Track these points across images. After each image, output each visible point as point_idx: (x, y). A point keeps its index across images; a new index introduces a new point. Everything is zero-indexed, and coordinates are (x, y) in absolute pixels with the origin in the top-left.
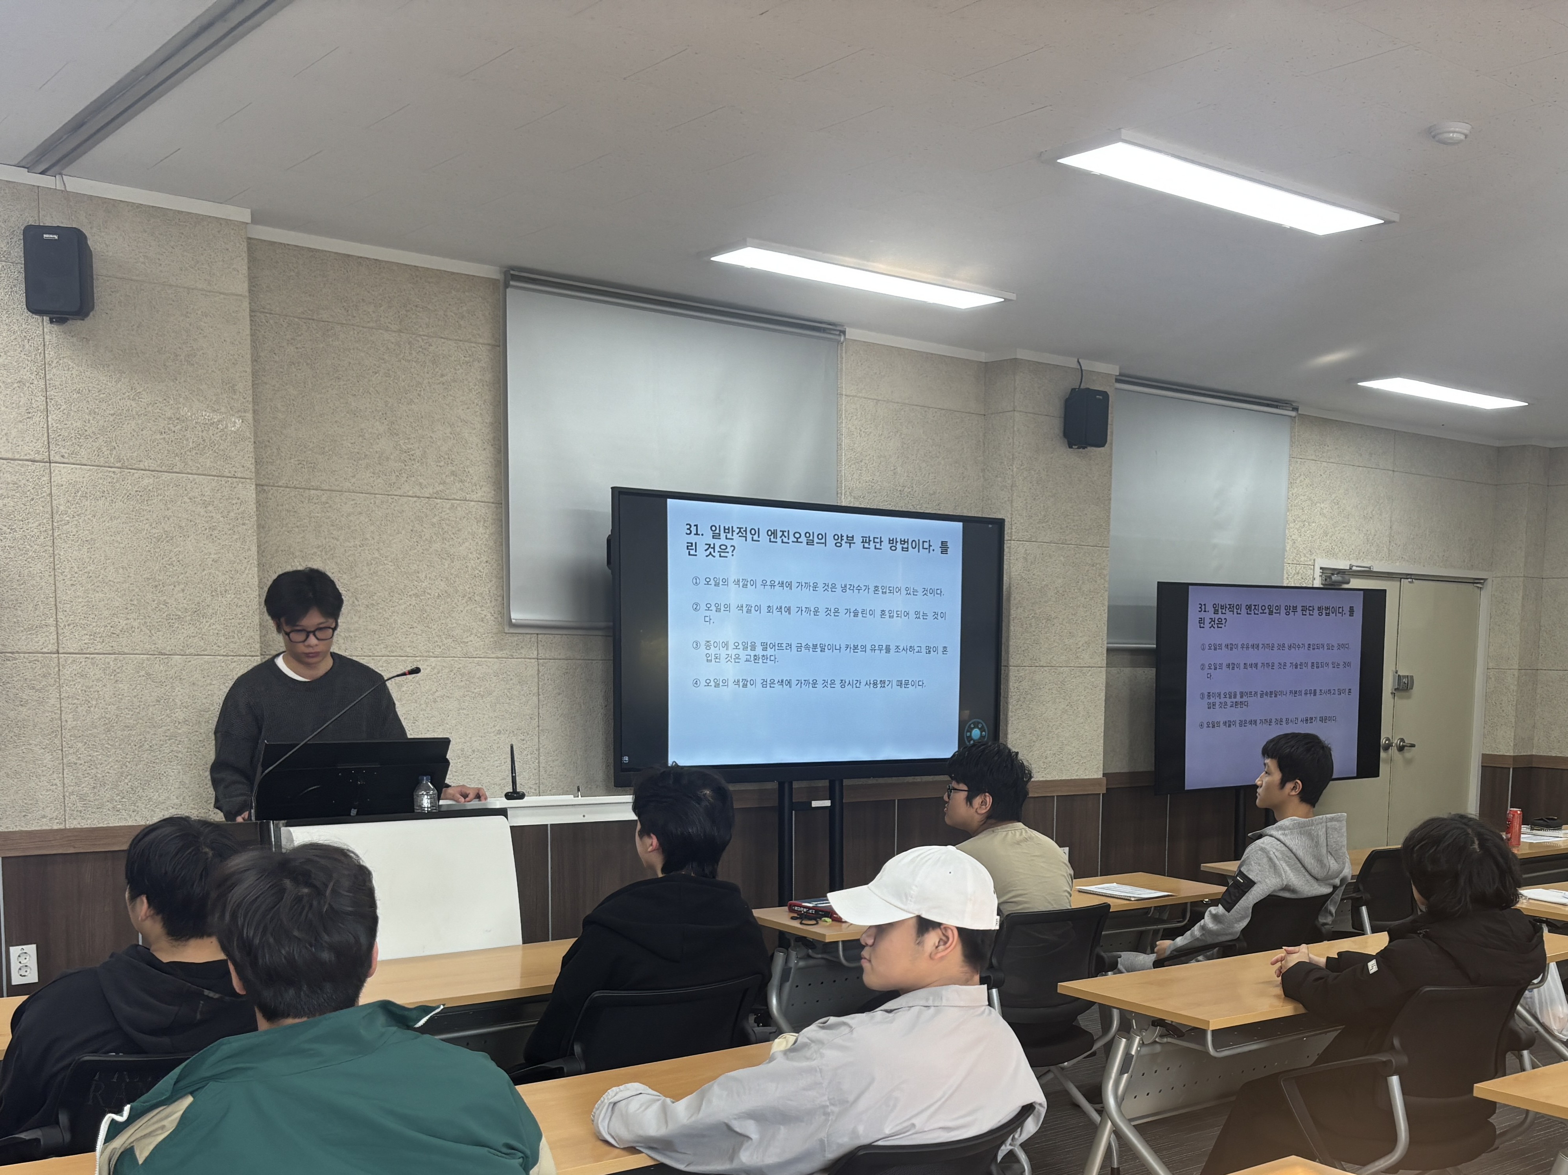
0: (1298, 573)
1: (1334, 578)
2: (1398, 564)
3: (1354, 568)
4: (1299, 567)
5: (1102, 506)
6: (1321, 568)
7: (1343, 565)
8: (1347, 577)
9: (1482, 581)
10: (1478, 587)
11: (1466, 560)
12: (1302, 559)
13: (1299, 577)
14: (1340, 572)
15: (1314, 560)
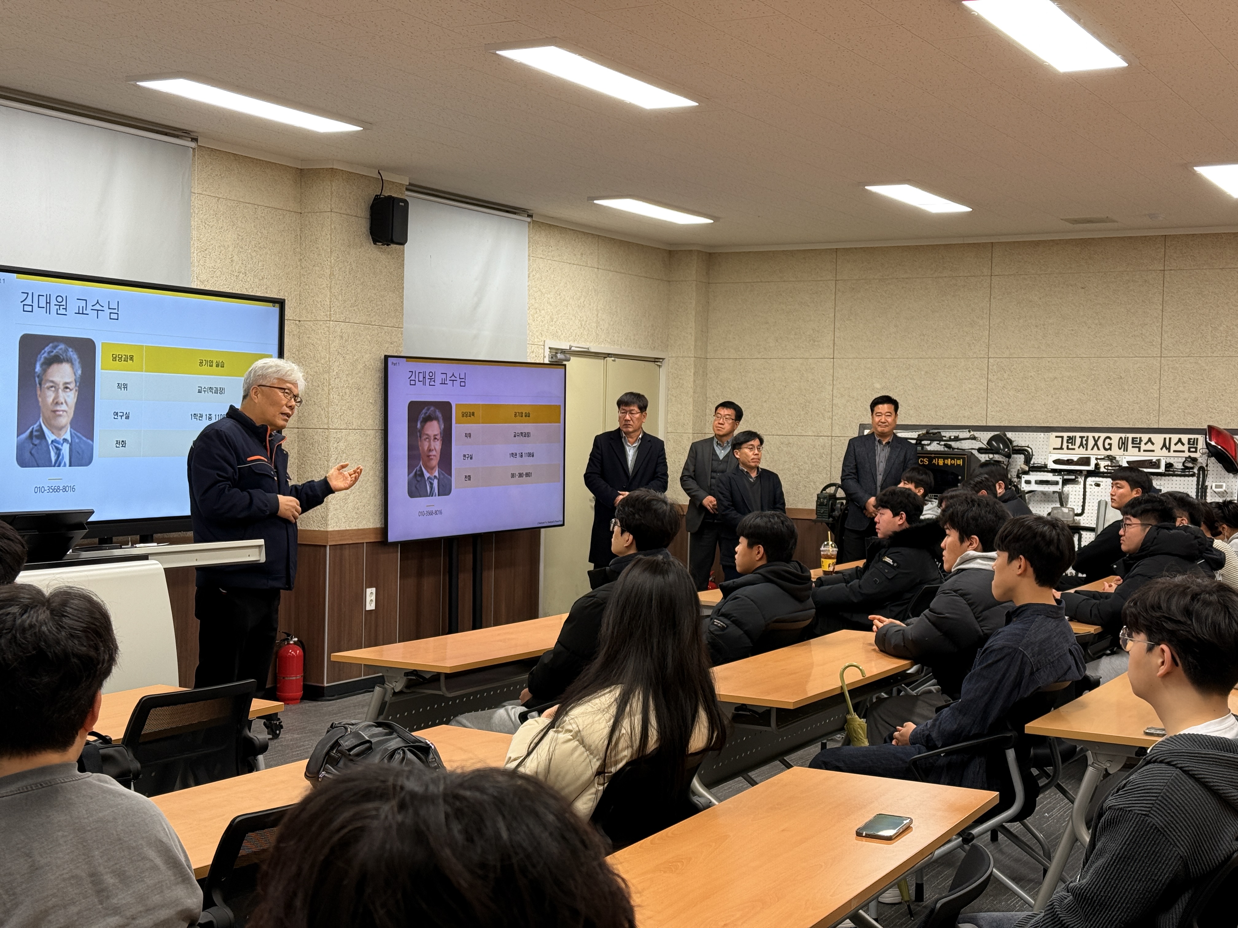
0: (533, 352)
1: (560, 356)
2: (603, 345)
3: (573, 349)
4: (534, 347)
5: (397, 293)
6: (550, 348)
7: (565, 346)
8: (568, 356)
9: (661, 360)
10: (658, 365)
11: (650, 344)
12: (536, 340)
13: (534, 355)
14: (563, 351)
15: (544, 341)
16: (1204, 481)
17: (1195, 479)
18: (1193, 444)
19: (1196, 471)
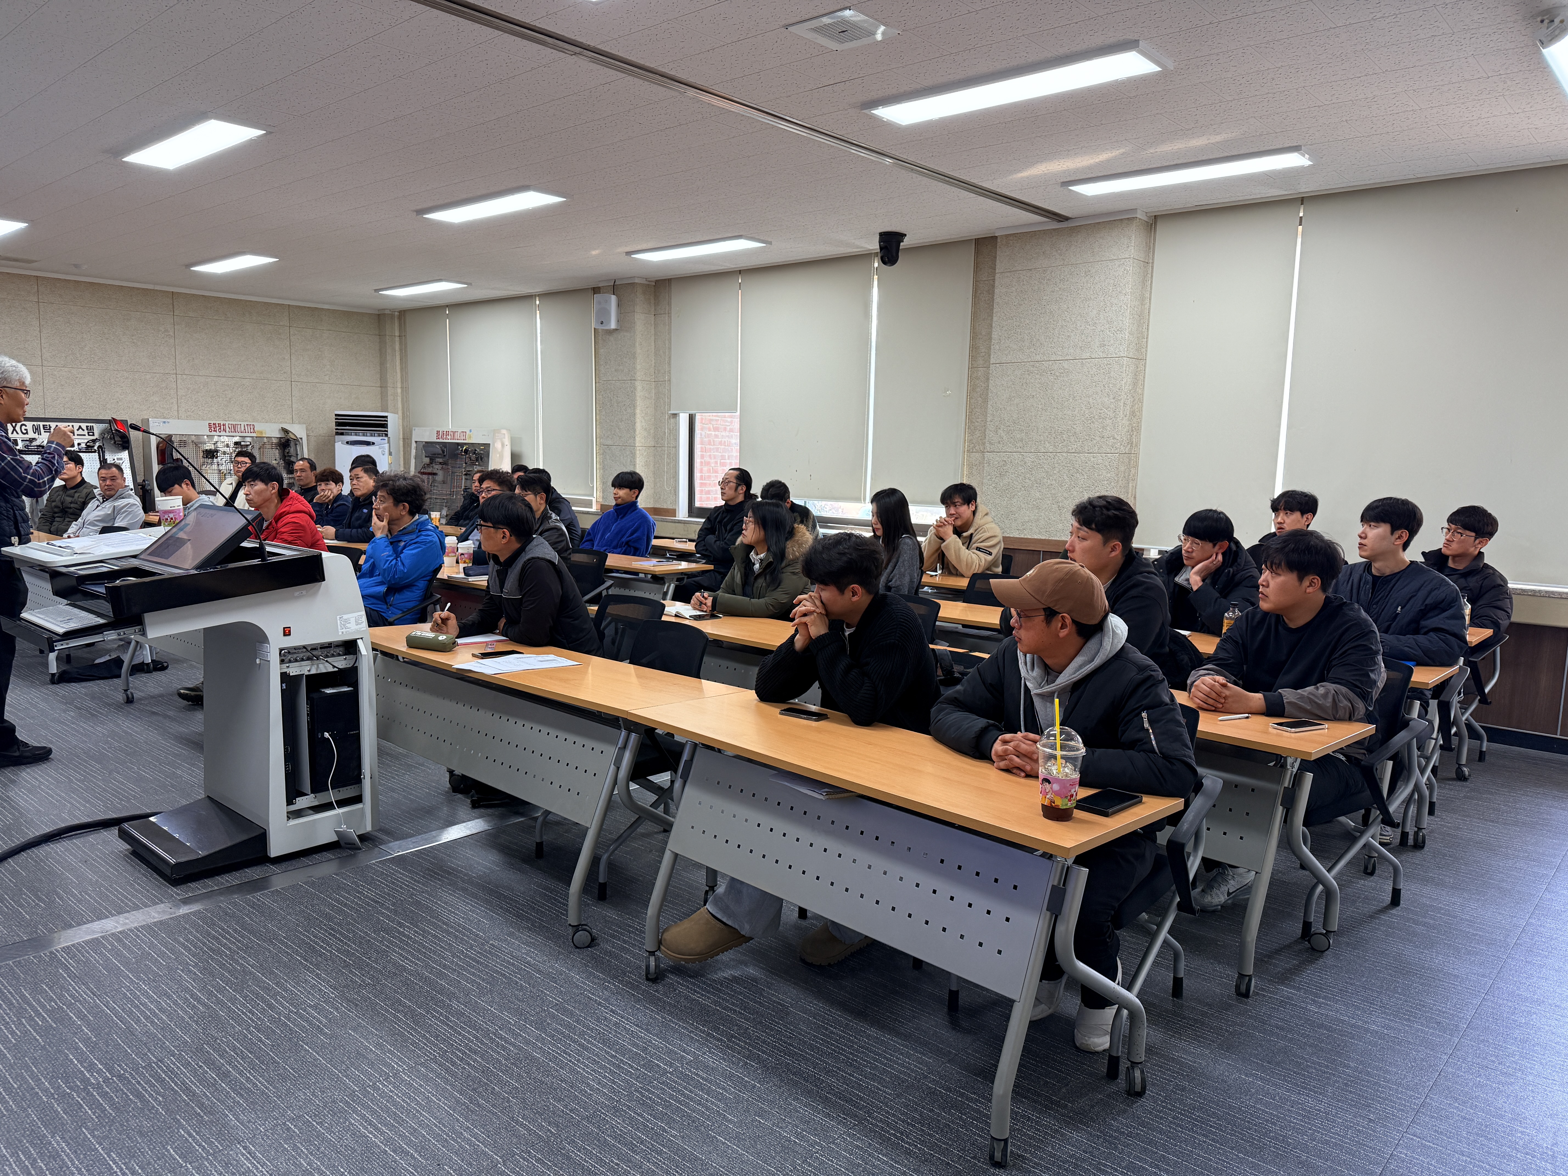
16: (104, 456)
17: (97, 454)
18: (90, 430)
19: (96, 448)
